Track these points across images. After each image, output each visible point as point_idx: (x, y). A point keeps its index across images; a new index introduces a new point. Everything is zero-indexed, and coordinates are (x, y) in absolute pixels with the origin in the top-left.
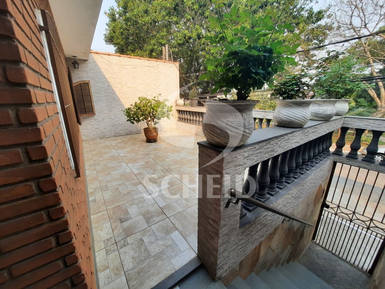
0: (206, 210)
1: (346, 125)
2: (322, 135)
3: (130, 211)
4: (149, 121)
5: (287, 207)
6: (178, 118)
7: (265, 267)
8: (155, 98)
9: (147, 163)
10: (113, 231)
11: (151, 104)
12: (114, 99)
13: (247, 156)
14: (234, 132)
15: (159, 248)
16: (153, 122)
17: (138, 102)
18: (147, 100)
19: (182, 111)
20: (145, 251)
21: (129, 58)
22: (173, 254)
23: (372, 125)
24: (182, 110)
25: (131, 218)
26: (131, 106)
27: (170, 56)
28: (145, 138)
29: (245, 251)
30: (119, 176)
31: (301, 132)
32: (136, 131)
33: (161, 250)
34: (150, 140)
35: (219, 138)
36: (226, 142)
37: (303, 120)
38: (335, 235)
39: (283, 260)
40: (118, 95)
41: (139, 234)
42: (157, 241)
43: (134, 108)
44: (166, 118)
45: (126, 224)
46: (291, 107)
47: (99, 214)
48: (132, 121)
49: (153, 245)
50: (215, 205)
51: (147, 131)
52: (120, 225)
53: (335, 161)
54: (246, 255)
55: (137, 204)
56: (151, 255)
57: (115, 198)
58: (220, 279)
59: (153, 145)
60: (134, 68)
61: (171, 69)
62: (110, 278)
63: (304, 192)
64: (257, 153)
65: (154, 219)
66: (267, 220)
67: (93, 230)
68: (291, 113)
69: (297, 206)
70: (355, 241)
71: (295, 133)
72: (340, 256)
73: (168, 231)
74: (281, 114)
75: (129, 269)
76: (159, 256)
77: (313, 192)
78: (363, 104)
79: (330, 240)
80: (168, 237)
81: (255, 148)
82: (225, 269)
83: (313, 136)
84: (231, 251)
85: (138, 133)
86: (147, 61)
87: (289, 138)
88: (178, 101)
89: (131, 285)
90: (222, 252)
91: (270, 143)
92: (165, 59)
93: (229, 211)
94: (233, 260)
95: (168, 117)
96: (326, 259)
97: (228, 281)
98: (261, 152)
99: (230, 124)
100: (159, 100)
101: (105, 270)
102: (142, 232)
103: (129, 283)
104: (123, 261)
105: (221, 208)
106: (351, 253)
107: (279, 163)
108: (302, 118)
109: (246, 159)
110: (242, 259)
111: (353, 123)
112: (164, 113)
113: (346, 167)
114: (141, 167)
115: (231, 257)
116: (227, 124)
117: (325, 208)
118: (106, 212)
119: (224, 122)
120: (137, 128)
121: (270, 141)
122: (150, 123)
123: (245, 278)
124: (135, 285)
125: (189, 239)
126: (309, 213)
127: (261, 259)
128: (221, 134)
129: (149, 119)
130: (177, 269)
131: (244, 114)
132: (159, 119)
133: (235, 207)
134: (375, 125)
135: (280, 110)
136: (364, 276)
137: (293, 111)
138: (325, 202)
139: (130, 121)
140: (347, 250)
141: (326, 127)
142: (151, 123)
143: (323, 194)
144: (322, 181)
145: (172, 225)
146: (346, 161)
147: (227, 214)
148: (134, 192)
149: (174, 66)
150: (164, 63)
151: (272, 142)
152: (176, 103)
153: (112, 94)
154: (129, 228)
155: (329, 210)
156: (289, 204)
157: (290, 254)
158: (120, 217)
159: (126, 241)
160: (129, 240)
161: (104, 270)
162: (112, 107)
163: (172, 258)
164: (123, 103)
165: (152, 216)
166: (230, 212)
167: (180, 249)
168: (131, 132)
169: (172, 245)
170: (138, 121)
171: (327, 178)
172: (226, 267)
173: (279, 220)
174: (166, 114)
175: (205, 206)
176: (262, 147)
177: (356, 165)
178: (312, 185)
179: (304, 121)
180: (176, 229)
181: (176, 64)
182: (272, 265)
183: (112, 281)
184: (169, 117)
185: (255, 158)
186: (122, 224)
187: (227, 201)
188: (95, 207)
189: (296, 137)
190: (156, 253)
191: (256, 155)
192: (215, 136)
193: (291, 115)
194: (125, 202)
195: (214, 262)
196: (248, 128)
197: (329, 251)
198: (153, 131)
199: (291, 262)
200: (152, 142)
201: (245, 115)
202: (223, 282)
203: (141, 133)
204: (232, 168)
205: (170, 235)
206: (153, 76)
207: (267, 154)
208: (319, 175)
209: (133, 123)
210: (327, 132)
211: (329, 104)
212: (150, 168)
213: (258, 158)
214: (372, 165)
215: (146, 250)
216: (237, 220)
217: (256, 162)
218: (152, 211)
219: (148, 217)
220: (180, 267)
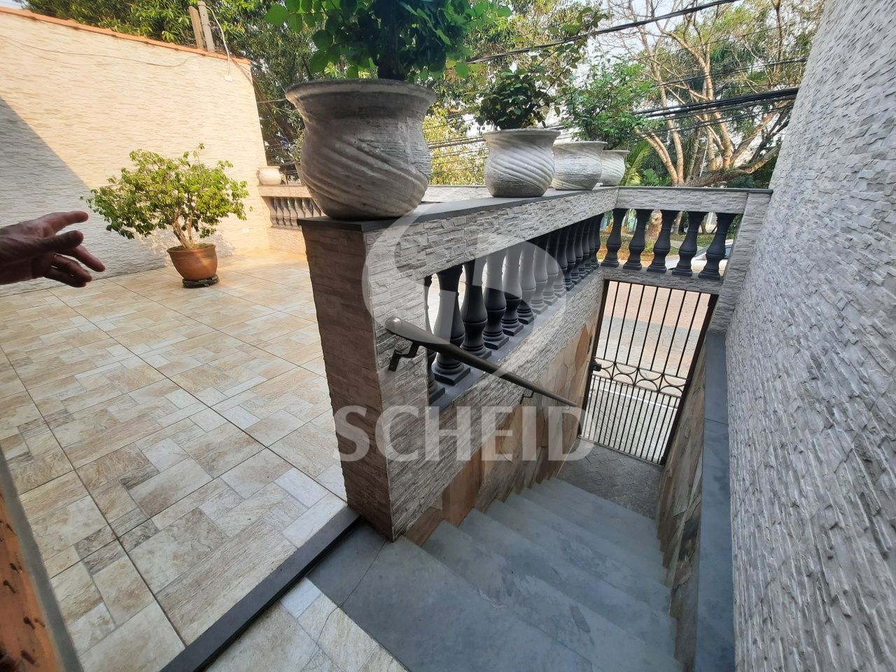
0: (348, 390)
1: (622, 204)
2: (580, 220)
3: (152, 456)
4: (184, 228)
5: (525, 371)
6: (272, 219)
7: (497, 495)
8: (186, 156)
9: (190, 337)
10: (103, 515)
11: (177, 175)
12: (44, 165)
13: (425, 244)
14: (379, 170)
15: (248, 517)
16: (197, 230)
17: (132, 168)
18: (161, 161)
19: (279, 199)
20: (208, 533)
21: (72, 31)
22: (287, 519)
23: (660, 200)
24: (278, 196)
25: (158, 472)
26: (112, 184)
27: (216, 36)
28: (180, 278)
29: (450, 467)
30: (105, 381)
31: (539, 206)
32: (148, 262)
33: (254, 519)
34: (196, 281)
35: (345, 192)
36: (364, 201)
37: (541, 176)
38: (612, 417)
39: (530, 478)
40: (58, 153)
41: (187, 501)
42: (241, 504)
43: (121, 189)
44: (232, 216)
45: (143, 490)
46: (517, 147)
47: (49, 486)
48: (125, 228)
49: (230, 514)
50: (364, 371)
51: (178, 255)
52: (125, 494)
53: (607, 278)
54: (453, 476)
55: (173, 437)
56: (228, 537)
57: (100, 436)
58: (402, 533)
59: (207, 292)
60: (100, 64)
61: (229, 78)
62: (111, 621)
63: (556, 339)
64: (448, 241)
65: (228, 458)
66: (489, 398)
67: (34, 527)
68: (517, 162)
69: (545, 368)
70: (641, 420)
71: (527, 205)
72: (620, 450)
73: (269, 476)
74: (498, 167)
75: (166, 584)
76: (250, 533)
77: (572, 341)
78: (652, 180)
79: (604, 428)
80: (270, 487)
81: (442, 227)
82: (411, 510)
83: (562, 221)
84: (419, 470)
85: (155, 266)
86: (142, 47)
87: (517, 215)
88: (263, 172)
89: (178, 616)
90: (398, 474)
91: (476, 222)
92: (205, 47)
93: (399, 380)
94: (427, 490)
95: (238, 212)
96: (600, 462)
97: (422, 536)
98: (458, 241)
99: (367, 150)
100: (202, 166)
101: (90, 609)
102: (196, 494)
103: (169, 615)
104: (147, 572)
105: (378, 372)
106: (636, 441)
107: (503, 276)
108: (540, 172)
109: (424, 253)
110: (446, 485)
111: (631, 198)
112: (223, 200)
113: (624, 287)
114: (174, 348)
115: (420, 483)
116: (360, 149)
117: (594, 372)
118: (73, 475)
119: (351, 144)
120: (147, 252)
121: (476, 214)
122: (186, 233)
123: (458, 524)
124: (189, 612)
125: (323, 478)
126: (568, 384)
127: (486, 481)
128: (348, 177)
129: (181, 221)
130: (299, 544)
131: (400, 124)
132: (212, 220)
133: (413, 370)
134: (666, 200)
135: (495, 157)
136: (655, 471)
137: (519, 157)
138: (594, 361)
139: (117, 230)
140: (631, 437)
141: (587, 202)
142: (190, 233)
143: (590, 345)
144: (586, 319)
145: (279, 461)
146: (623, 276)
147: (396, 387)
148: (159, 412)
149: (237, 69)
150: (201, 58)
151: (481, 220)
152: (258, 178)
153: (35, 148)
154: (155, 496)
155: (602, 373)
156: (529, 365)
157: (541, 465)
158: (122, 477)
159: (150, 527)
160: (158, 521)
161: (85, 612)
162: (45, 191)
163: (286, 527)
164: (82, 178)
165: (222, 454)
166: (403, 382)
167: (305, 504)
168: (130, 264)
169: (284, 501)
170: (146, 228)
171: (595, 313)
172: (412, 506)
173: (513, 397)
174: (232, 204)
175: (345, 381)
176: (459, 228)
177: (638, 282)
178: (570, 326)
179: (543, 180)
180: (289, 466)
181: (240, 64)
182: (509, 490)
183: (117, 627)
184: (243, 215)
185: (446, 252)
186: (132, 491)
187: (391, 356)
188: (29, 472)
189: (530, 216)
190: (242, 528)
191: (446, 245)
192: (334, 187)
193: (517, 165)
194: (132, 439)
195: (384, 502)
196: (413, 161)
197: (605, 447)
198: (199, 255)
199: (545, 481)
200: (202, 286)
201: (403, 127)
202: (411, 539)
203: (163, 267)
204: (391, 272)
205: (276, 481)
206: (173, 95)
207: (471, 247)
208: (580, 305)
209: (130, 236)
210: (590, 215)
211: (590, 152)
212: (204, 347)
213: (453, 254)
214: (662, 277)
215: (212, 529)
216: (422, 400)
217: (448, 262)
218: (221, 442)
219: (209, 459)
220: (309, 538)
